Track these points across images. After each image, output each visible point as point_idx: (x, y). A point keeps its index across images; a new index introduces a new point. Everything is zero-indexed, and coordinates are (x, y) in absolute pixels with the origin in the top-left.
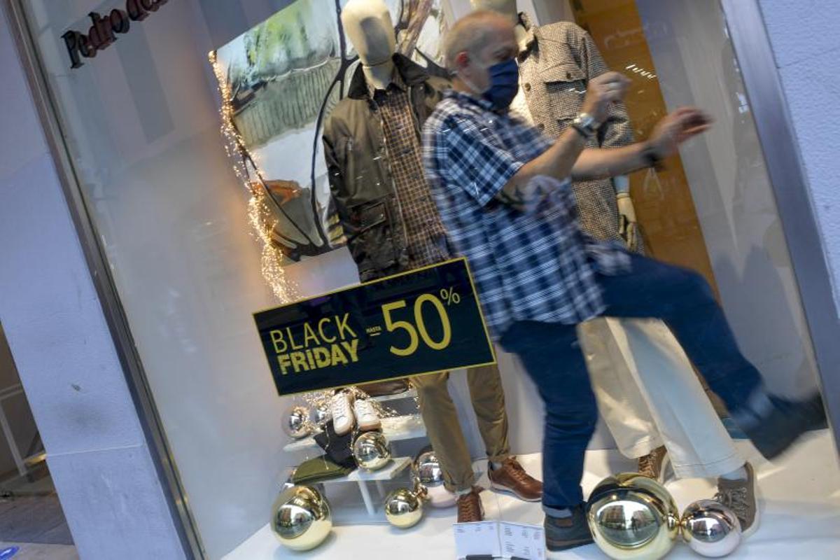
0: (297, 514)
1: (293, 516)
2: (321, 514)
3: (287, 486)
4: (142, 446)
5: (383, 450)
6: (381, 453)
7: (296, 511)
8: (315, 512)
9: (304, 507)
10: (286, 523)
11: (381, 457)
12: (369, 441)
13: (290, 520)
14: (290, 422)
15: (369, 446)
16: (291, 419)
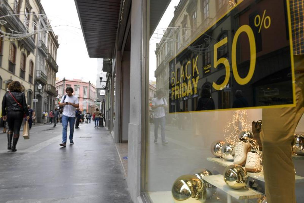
0: (184, 189)
1: (182, 189)
2: (197, 196)
3: (197, 176)
4: (138, 126)
5: (241, 179)
6: (239, 180)
7: (185, 187)
8: (194, 194)
9: (190, 187)
10: (178, 190)
11: (238, 182)
12: (235, 169)
13: (180, 190)
14: (215, 147)
15: (233, 172)
16: (216, 145)
